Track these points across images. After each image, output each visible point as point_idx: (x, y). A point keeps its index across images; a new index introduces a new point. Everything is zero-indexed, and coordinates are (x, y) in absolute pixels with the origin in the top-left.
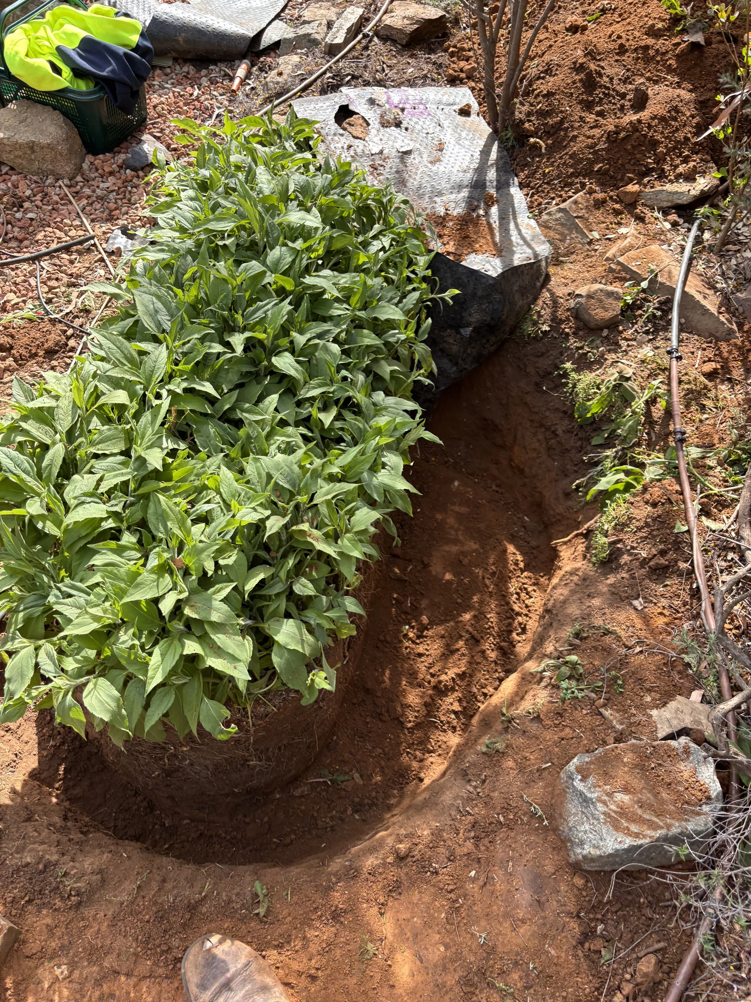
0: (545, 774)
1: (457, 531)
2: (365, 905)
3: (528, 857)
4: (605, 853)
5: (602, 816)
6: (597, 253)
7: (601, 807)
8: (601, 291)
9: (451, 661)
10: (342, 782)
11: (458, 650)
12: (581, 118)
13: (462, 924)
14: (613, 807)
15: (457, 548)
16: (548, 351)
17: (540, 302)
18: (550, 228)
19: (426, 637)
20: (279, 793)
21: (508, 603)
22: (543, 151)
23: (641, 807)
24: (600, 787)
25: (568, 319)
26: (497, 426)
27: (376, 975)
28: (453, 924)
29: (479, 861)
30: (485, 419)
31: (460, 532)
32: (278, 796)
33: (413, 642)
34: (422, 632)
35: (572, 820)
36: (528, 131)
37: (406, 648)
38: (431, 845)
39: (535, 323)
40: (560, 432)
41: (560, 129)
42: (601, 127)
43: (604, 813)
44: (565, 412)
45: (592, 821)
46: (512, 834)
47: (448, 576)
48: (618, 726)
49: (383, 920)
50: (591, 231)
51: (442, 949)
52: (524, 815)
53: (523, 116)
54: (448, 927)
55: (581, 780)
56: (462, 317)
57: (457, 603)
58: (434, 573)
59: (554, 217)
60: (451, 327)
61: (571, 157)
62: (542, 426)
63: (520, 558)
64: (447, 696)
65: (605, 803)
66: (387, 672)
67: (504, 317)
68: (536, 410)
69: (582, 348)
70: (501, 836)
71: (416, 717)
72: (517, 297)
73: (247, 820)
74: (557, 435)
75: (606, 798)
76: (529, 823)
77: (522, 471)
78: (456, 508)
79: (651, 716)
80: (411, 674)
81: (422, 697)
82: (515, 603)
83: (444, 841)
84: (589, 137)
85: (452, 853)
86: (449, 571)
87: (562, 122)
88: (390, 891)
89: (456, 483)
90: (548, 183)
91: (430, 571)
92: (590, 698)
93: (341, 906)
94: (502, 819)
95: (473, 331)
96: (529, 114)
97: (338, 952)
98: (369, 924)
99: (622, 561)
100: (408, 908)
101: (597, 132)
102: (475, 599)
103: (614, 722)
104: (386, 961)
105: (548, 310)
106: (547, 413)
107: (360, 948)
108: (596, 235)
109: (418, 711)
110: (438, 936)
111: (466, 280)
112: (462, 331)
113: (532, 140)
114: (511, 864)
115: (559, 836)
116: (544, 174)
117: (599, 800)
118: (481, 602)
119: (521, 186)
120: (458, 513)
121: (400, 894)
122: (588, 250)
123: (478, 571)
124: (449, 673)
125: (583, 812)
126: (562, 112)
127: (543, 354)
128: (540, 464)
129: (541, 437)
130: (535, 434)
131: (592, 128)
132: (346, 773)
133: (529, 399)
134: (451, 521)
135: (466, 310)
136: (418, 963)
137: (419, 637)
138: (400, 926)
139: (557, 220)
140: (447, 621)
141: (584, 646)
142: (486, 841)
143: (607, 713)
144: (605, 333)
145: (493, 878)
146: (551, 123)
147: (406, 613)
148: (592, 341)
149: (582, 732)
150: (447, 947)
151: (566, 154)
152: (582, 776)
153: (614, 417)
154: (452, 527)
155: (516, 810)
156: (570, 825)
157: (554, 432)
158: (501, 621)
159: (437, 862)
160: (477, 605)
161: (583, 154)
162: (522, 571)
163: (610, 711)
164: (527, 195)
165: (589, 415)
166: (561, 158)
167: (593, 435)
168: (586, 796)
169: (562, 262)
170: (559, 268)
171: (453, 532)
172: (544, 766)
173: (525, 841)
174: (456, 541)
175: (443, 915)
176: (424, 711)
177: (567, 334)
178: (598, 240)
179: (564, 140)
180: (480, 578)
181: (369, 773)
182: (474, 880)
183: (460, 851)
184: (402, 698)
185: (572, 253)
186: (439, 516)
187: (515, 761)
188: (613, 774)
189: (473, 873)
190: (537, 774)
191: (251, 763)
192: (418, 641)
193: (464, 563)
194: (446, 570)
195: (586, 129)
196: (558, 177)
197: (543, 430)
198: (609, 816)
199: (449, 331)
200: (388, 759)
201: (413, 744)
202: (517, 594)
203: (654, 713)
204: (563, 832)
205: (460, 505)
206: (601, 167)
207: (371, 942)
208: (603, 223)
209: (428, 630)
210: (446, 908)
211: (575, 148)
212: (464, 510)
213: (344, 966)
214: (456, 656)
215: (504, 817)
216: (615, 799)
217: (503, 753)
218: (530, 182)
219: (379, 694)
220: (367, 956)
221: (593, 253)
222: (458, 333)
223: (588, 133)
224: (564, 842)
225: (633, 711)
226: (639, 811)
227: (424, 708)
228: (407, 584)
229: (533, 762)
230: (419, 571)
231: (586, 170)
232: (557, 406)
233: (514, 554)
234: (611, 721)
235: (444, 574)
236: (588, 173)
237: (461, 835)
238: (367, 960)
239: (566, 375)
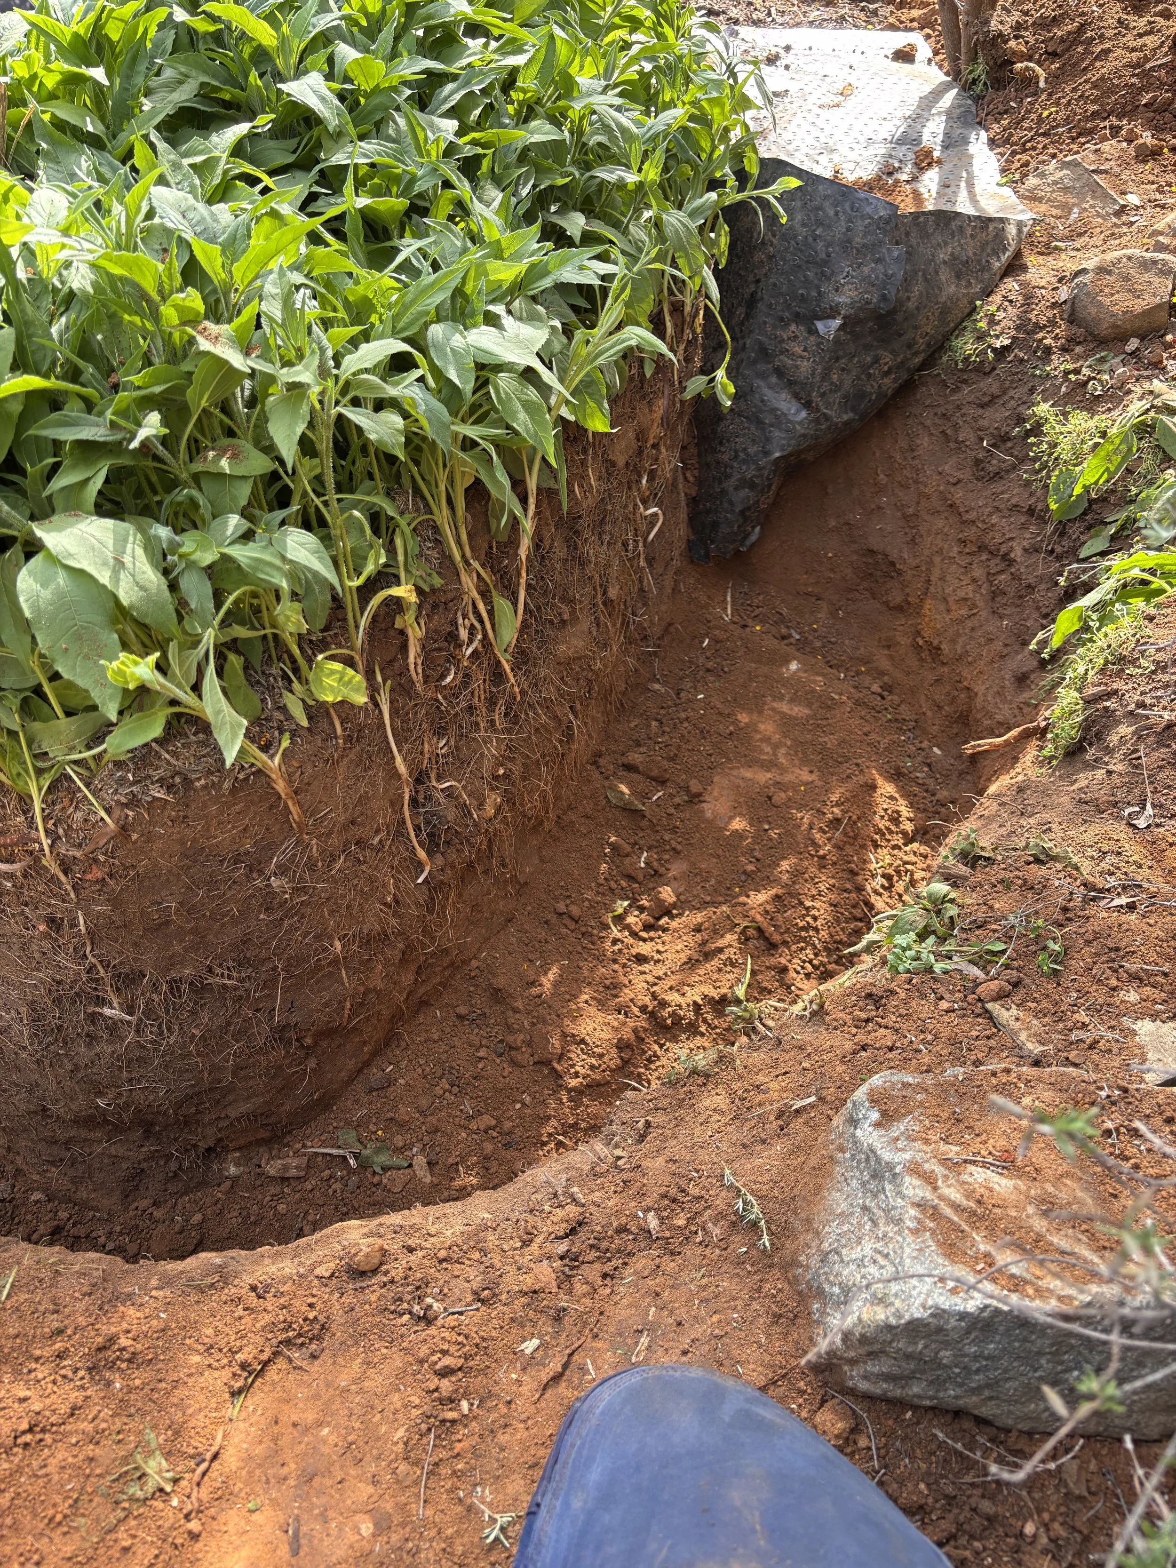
0: (797, 1124)
1: (775, 747)
2: (196, 1359)
3: (698, 1331)
4: (898, 1315)
5: (913, 1212)
6: (1134, 228)
7: (913, 1187)
8: (1129, 258)
9: (702, 972)
10: (385, 1169)
11: (720, 950)
12: (1120, 21)
13: (445, 1471)
14: (955, 1194)
15: (769, 775)
16: (1005, 392)
17: (997, 298)
18: (1040, 200)
19: (665, 930)
20: (237, 1165)
21: (860, 889)
22: (1042, 84)
23: (1045, 1214)
24: (927, 1142)
25: (1052, 322)
26: (893, 564)
27: (140, 1550)
28: (417, 1463)
29: (559, 1316)
30: (872, 552)
31: (783, 751)
32: (233, 1170)
33: (634, 935)
34: (658, 919)
35: (832, 1231)
36: (1014, 52)
37: (615, 941)
38: (442, 1254)
39: (981, 337)
40: (1017, 553)
41: (1075, 42)
42: (1159, 31)
43: (919, 1205)
44: (1031, 511)
45: (882, 1228)
46: (670, 1266)
47: (738, 824)
48: (1030, 1046)
49: (232, 1411)
50: (1125, 193)
51: (367, 1528)
52: (716, 1221)
53: (1006, 29)
54: (403, 1467)
55: (877, 1125)
56: (820, 293)
57: (745, 872)
58: (709, 815)
59: (1051, 179)
60: (798, 318)
61: (1095, 86)
62: (982, 548)
63: (905, 812)
64: (675, 1039)
65: (930, 1180)
66: (553, 974)
67: (911, 305)
68: (972, 515)
69: (1077, 372)
70: (639, 1266)
71: (592, 1067)
72: (944, 275)
73: (158, 1214)
74: (1011, 562)
75: (939, 1170)
76: (724, 1244)
77: (935, 651)
78: (784, 707)
79: (1134, 1033)
80: (607, 988)
81: (615, 1030)
82: (876, 892)
83: (484, 1252)
84: (1134, 50)
85: (492, 1286)
86: (741, 814)
87: (1082, 28)
88: (288, 1342)
89: (794, 666)
90: (1044, 134)
91: (703, 812)
92: (964, 977)
93: (124, 1342)
94: (653, 1223)
95: (842, 328)
96: (1018, 26)
97: (62, 1454)
98: (180, 1405)
99: (1113, 739)
100: (317, 1397)
101: (1151, 41)
102: (785, 865)
103: (1023, 1036)
104: (187, 1517)
105: (1012, 311)
106: (994, 519)
107: (125, 1460)
108: (1133, 199)
109: (601, 1056)
110: (371, 1489)
111: (831, 213)
112: (820, 325)
113: (1019, 66)
114: (644, 1340)
115: (793, 1282)
116: (1040, 120)
117: (915, 1170)
118: (797, 874)
119: (992, 143)
120: (784, 715)
121: (314, 1357)
122: (1115, 225)
123: (805, 817)
124: (689, 994)
125: (865, 1208)
126: (1083, 14)
127: (994, 398)
128: (973, 629)
129: (978, 572)
130: (967, 568)
131: (1140, 35)
132: (399, 1150)
133: (958, 494)
134: (767, 727)
135: (828, 279)
136: (284, 1551)
137: (647, 927)
138: (275, 1440)
139: (1055, 183)
140: (716, 904)
141: (979, 876)
142: (593, 1272)
143: (1005, 1014)
144: (1133, 344)
145: (583, 1369)
146: (1059, 34)
147: (631, 878)
148: (1102, 360)
149: (924, 1042)
150: (382, 1527)
151: (1086, 81)
152: (884, 1114)
153: (1134, 490)
154: (767, 740)
155: (696, 1207)
156: (826, 1246)
157: (1005, 557)
158: (838, 921)
159: (442, 1296)
160: (785, 877)
161: (1120, 77)
162: (909, 841)
163: (1014, 1011)
164: (1003, 155)
165: (1078, 490)
166: (1075, 90)
167: (1083, 538)
168: (878, 1160)
169: (1056, 248)
170: (1050, 258)
171: (768, 749)
172: (798, 1104)
173: (704, 1288)
174: (770, 765)
175: (401, 1433)
176: (613, 1059)
177: (1048, 350)
178: (1137, 208)
179: (1083, 60)
180: (805, 827)
181: (451, 1160)
182: (530, 1363)
183: (512, 1281)
184: (567, 1022)
185: (1080, 235)
186: (744, 718)
187: (732, 1093)
188: (979, 1126)
189: (530, 1346)
190: (775, 1125)
191: (107, 1011)
192: (644, 934)
193: (776, 800)
194: (736, 810)
195: (1130, 36)
196: (1067, 121)
197: (984, 557)
198: (935, 1214)
199: (793, 327)
200: (507, 1146)
201: (575, 1126)
202: (888, 877)
203: (1145, 1028)
204: (807, 1268)
205: (792, 701)
206: (1155, 98)
207: (167, 1455)
208: (1153, 183)
209: (672, 917)
210: (415, 1412)
211: (1103, 69)
212: (799, 711)
213: (58, 1499)
214: (715, 963)
215: (662, 1219)
216: (965, 1177)
217: (707, 1076)
218: (1011, 135)
219: (519, 1004)
220: (134, 1490)
221: (1125, 229)
222: (812, 331)
223: (1132, 44)
224: (803, 1298)
225: (1082, 1016)
226: (1039, 1224)
227: (614, 1052)
228: (644, 823)
229: (775, 1096)
230: (677, 806)
231: (1124, 106)
232: (1014, 501)
233: (892, 798)
234: (1016, 1034)
235: (731, 818)
236: (1128, 111)
237: (534, 1246)
238: (132, 1499)
239: (1037, 430)
